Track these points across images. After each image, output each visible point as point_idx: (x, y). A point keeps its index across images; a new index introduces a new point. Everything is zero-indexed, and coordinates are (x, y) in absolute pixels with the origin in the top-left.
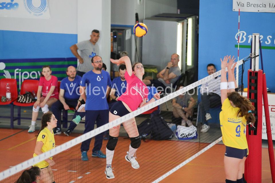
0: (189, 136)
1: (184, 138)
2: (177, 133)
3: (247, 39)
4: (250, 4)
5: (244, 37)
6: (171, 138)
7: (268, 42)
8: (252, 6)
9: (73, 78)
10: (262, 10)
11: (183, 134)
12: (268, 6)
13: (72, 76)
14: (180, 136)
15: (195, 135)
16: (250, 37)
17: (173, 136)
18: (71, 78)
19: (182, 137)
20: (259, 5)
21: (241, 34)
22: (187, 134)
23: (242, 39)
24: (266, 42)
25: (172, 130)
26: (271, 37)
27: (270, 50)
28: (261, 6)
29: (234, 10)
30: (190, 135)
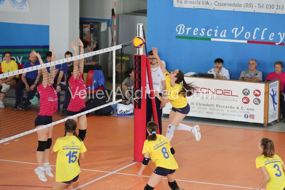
0: (126, 112)
1: (122, 114)
2: (117, 110)
3: (186, 31)
4: (187, 1)
5: (183, 29)
6: (111, 114)
7: (202, 34)
8: (189, 2)
9: (34, 63)
10: (197, 6)
11: (122, 111)
12: (201, 3)
13: (33, 61)
14: (119, 113)
15: (133, 112)
16: (188, 29)
17: (113, 113)
18: (33, 63)
19: (121, 113)
20: (194, 2)
21: (181, 27)
22: (125, 111)
23: (182, 31)
24: (201, 34)
25: (113, 108)
26: (204, 30)
27: (204, 41)
28: (196, 3)
29: (175, 6)
30: (128, 112)
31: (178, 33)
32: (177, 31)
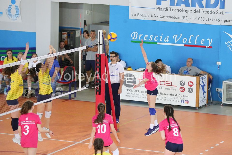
3: (138, 37)
4: (139, 15)
5: (136, 36)
7: (151, 39)
8: (141, 15)
10: (147, 18)
12: (150, 16)
16: (140, 36)
21: (135, 34)
23: (135, 37)
24: (150, 39)
26: (152, 36)
28: (146, 16)
29: (130, 18)
31: (133, 39)
32: (132, 37)
